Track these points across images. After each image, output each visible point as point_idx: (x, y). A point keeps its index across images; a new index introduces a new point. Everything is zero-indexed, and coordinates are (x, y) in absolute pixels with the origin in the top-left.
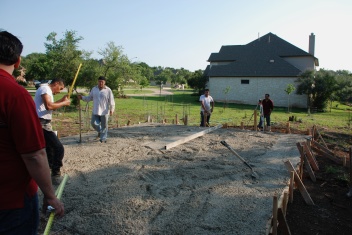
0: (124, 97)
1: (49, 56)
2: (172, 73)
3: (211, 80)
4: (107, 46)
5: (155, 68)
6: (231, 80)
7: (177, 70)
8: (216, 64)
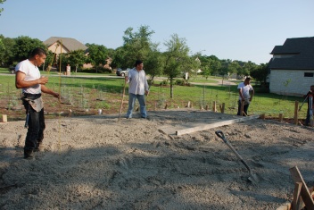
0: (188, 85)
1: (125, 47)
2: (238, 66)
3: (273, 72)
4: (171, 39)
5: (224, 61)
6: (294, 73)
7: (244, 63)
8: (279, 57)
